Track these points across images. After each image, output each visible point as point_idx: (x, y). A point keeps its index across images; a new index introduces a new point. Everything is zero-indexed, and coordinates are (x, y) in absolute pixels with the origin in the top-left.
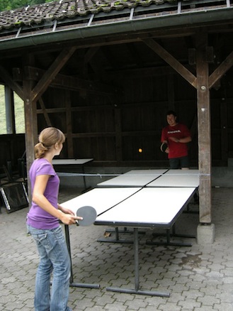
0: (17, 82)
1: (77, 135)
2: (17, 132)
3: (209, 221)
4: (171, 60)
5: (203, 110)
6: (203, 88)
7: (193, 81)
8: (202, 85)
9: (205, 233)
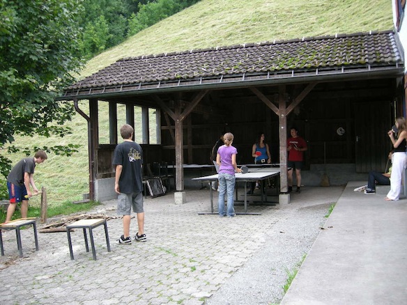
0: (172, 109)
1: (196, 147)
2: (150, 143)
3: (286, 191)
4: (265, 100)
5: (283, 128)
6: (283, 115)
7: (277, 111)
8: (282, 114)
9: (284, 198)
